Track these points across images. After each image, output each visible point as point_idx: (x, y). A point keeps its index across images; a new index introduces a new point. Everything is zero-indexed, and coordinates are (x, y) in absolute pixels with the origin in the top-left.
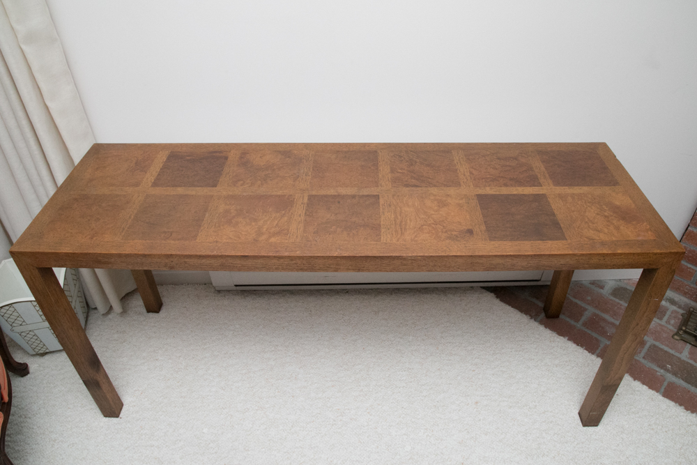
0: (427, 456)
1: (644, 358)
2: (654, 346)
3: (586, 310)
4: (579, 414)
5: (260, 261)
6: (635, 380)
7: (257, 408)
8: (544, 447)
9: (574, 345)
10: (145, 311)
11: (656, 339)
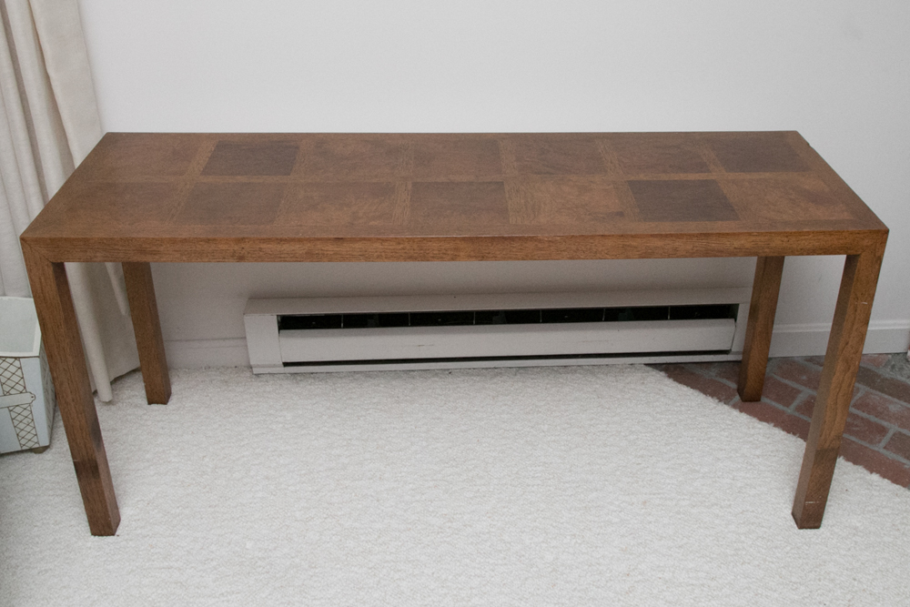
0: (577, 568)
1: (885, 448)
2: (900, 433)
3: (799, 392)
4: (793, 514)
5: (358, 246)
6: (871, 473)
7: (325, 516)
8: (744, 553)
9: (783, 433)
10: (145, 401)
11: (902, 426)
